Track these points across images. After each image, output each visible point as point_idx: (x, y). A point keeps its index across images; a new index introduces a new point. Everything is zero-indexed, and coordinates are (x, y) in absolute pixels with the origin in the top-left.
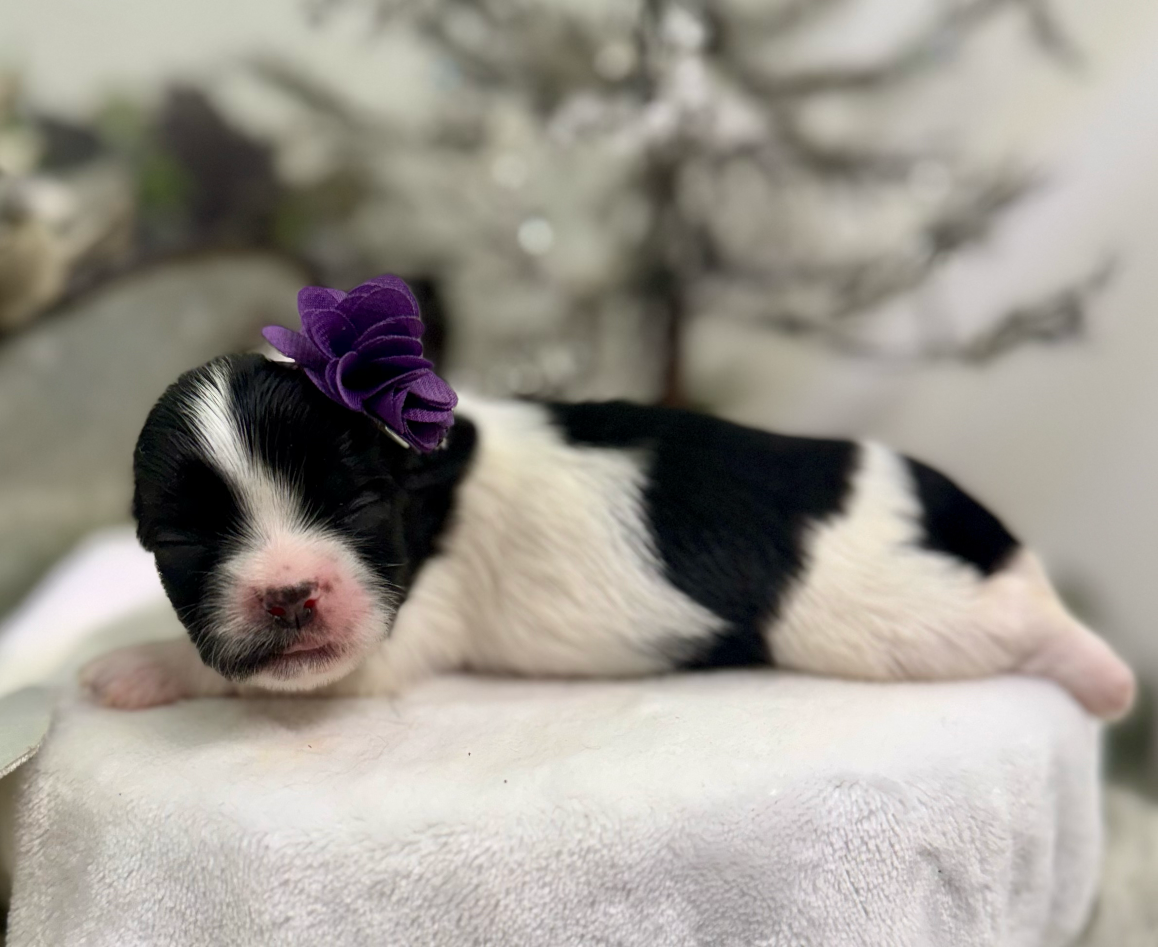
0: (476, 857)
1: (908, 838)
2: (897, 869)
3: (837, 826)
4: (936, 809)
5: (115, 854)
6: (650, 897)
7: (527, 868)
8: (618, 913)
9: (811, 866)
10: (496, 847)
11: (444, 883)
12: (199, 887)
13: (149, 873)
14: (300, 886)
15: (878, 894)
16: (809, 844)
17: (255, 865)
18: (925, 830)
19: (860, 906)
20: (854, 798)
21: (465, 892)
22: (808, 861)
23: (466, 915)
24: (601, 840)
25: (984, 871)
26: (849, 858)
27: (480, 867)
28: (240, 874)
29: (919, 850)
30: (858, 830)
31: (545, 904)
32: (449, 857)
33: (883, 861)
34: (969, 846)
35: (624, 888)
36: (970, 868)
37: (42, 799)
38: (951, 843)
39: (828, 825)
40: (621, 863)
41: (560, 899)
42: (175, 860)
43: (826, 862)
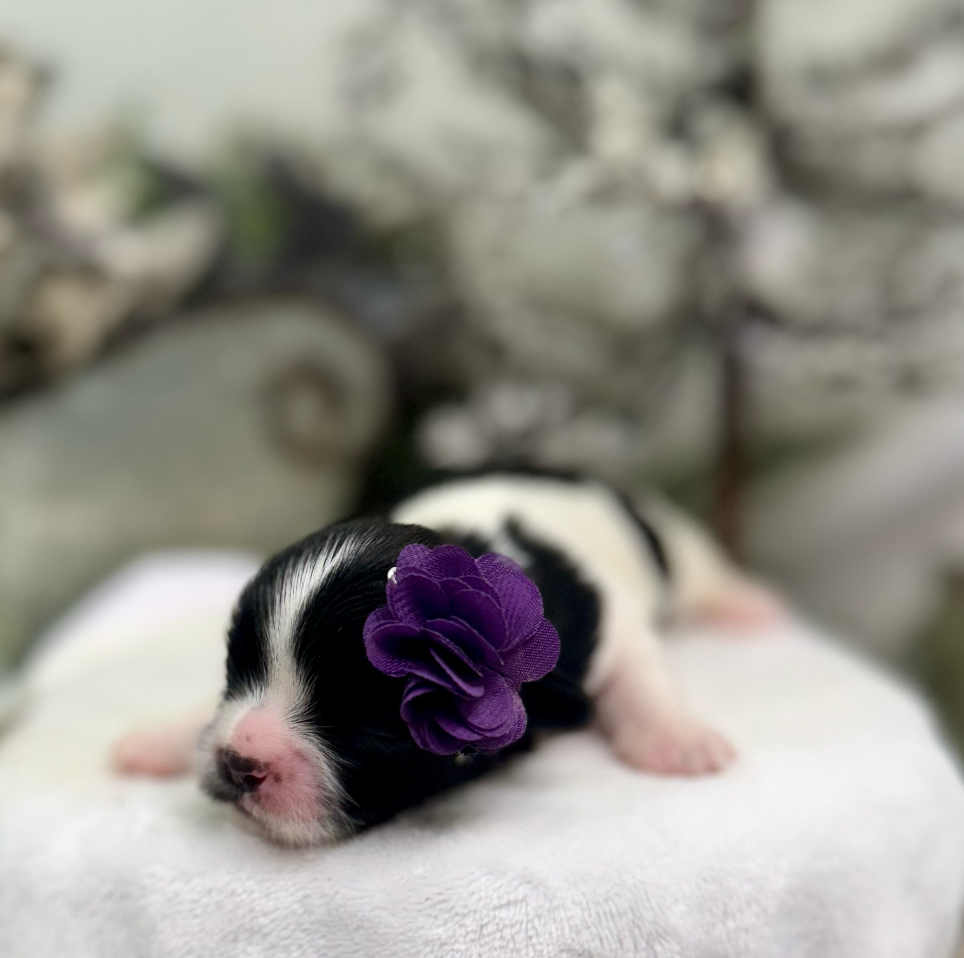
1: (551, 935)
3: (473, 908)
4: (593, 912)
7: (182, 899)
9: (438, 943)
16: (440, 922)
18: (578, 933)
22: (436, 937)
29: (562, 947)
31: (194, 934)
35: (259, 932)
38: (607, 948)
39: (466, 906)
40: (258, 908)
43: (456, 942)
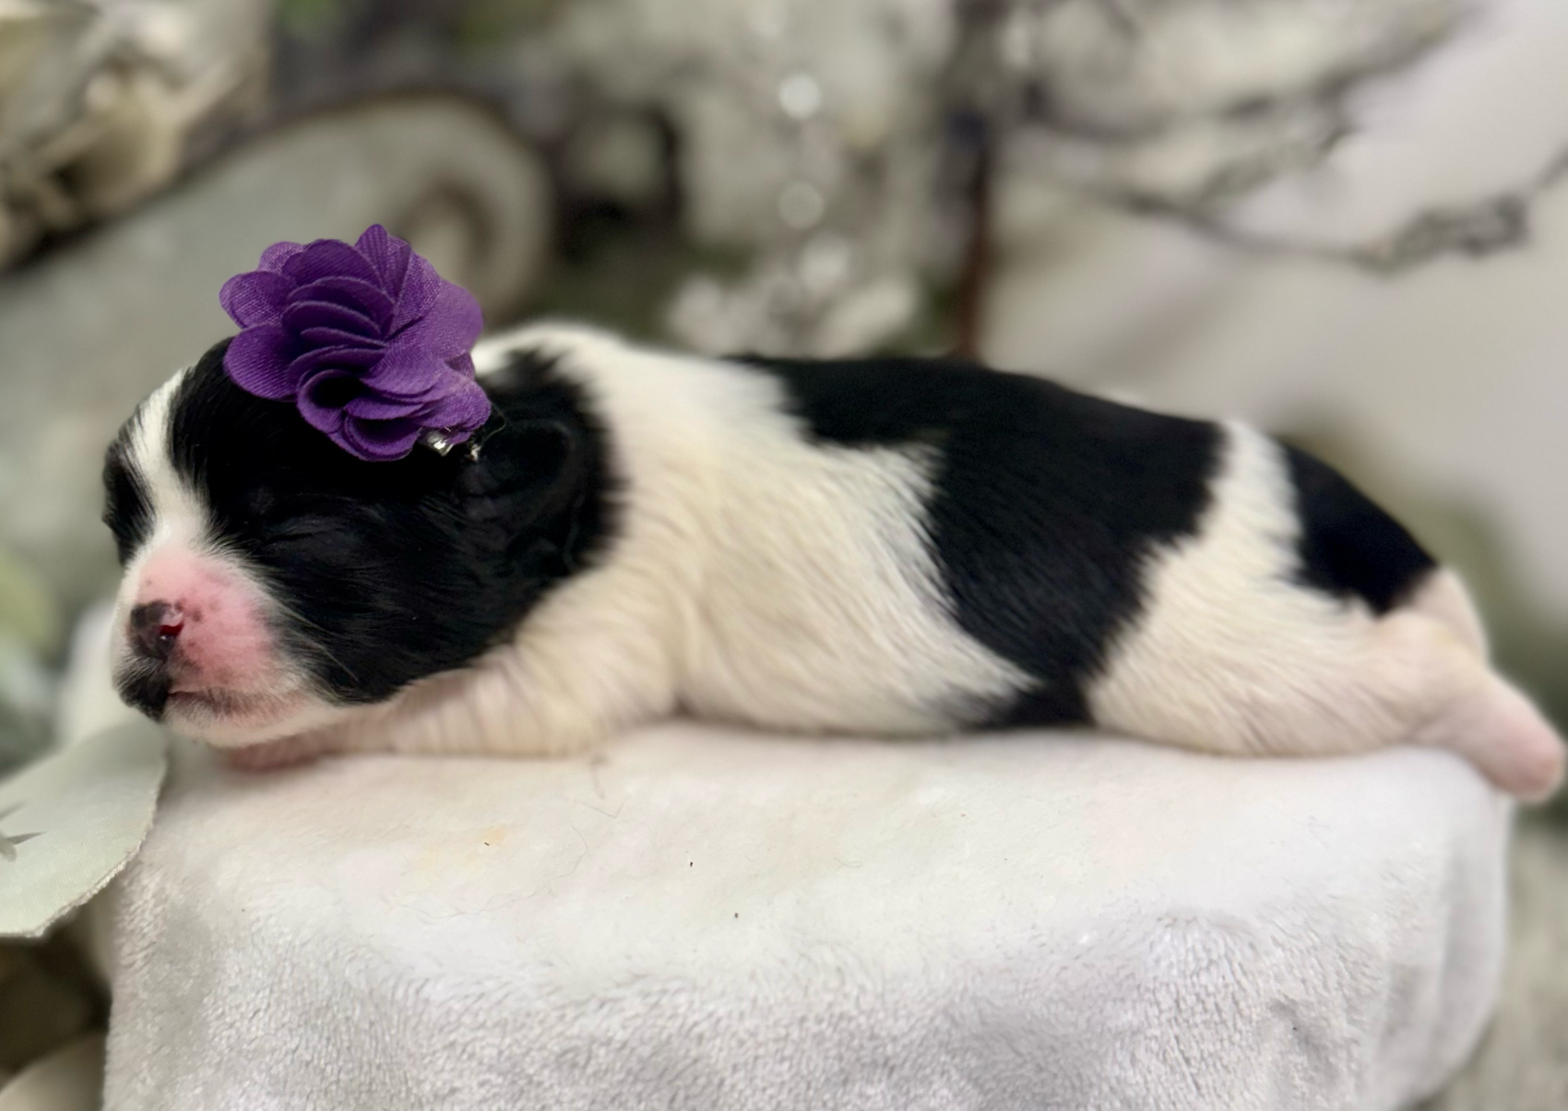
0: (696, 1024)
1: (1258, 992)
2: (1240, 1032)
3: (1166, 979)
4: (1295, 950)
5: (237, 986)
6: (920, 1075)
7: (761, 1038)
8: (876, 1095)
9: (1129, 1032)
10: (721, 1012)
11: (652, 1055)
12: (342, 1041)
13: (280, 1014)
14: (469, 1049)
15: (1214, 1065)
16: (1129, 1004)
17: (413, 1022)
18: (1278, 978)
19: (1190, 1080)
20: (1190, 945)
21: (680, 1067)
22: (1127, 1026)
23: (682, 1094)
24: (857, 1004)
25: (1351, 1022)
26: (1180, 1020)
27: (700, 1037)
28: (393, 1032)
29: (1270, 1005)
30: (1193, 985)
31: (783, 1083)
32: (660, 1022)
33: (1224, 1022)
34: (1334, 993)
35: (885, 1064)
36: (1334, 1022)
37: (146, 902)
38: (1312, 991)
39: (1155, 979)
40: (883, 1034)
41: (803, 1077)
42: (311, 1003)
43: (1150, 1026)
